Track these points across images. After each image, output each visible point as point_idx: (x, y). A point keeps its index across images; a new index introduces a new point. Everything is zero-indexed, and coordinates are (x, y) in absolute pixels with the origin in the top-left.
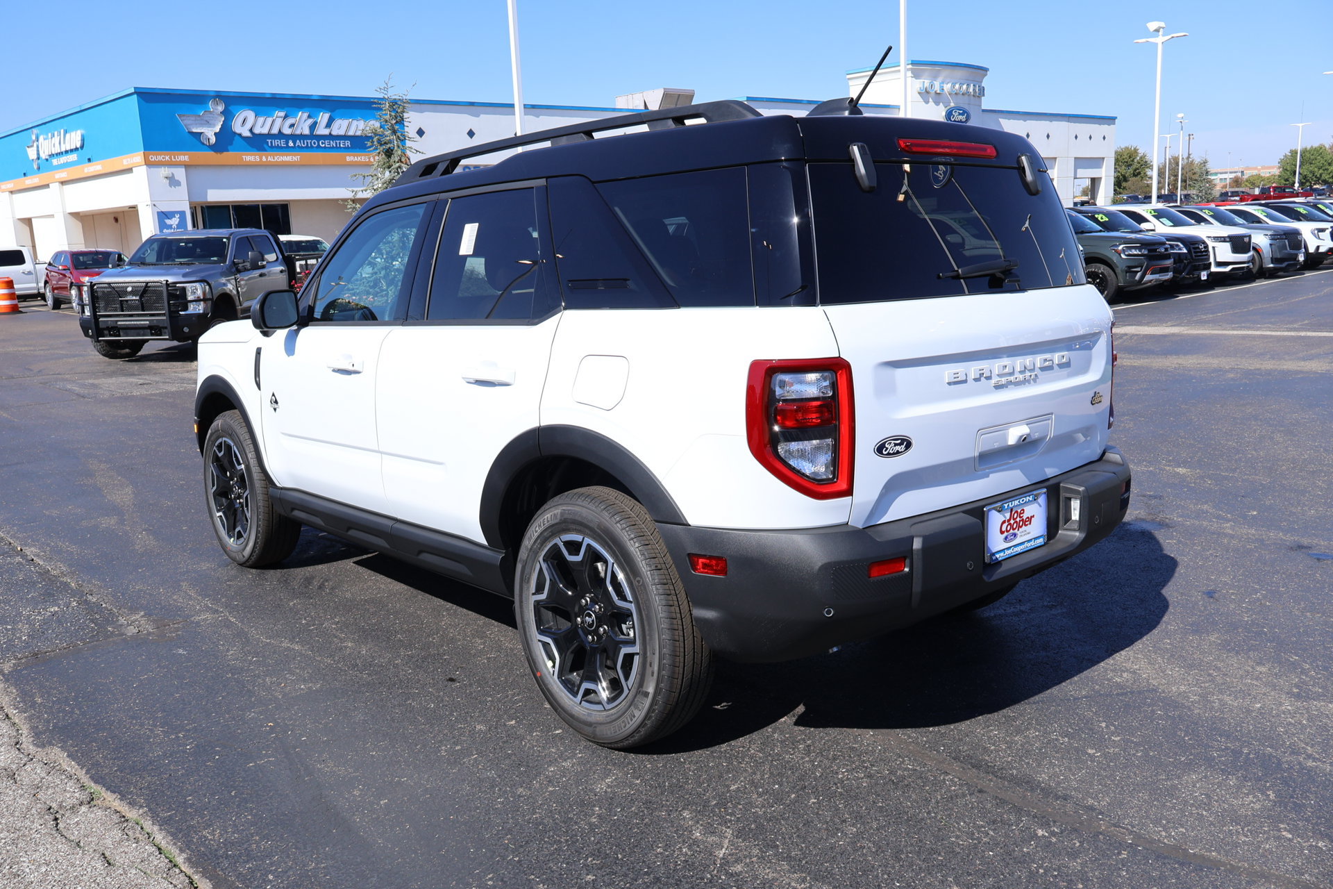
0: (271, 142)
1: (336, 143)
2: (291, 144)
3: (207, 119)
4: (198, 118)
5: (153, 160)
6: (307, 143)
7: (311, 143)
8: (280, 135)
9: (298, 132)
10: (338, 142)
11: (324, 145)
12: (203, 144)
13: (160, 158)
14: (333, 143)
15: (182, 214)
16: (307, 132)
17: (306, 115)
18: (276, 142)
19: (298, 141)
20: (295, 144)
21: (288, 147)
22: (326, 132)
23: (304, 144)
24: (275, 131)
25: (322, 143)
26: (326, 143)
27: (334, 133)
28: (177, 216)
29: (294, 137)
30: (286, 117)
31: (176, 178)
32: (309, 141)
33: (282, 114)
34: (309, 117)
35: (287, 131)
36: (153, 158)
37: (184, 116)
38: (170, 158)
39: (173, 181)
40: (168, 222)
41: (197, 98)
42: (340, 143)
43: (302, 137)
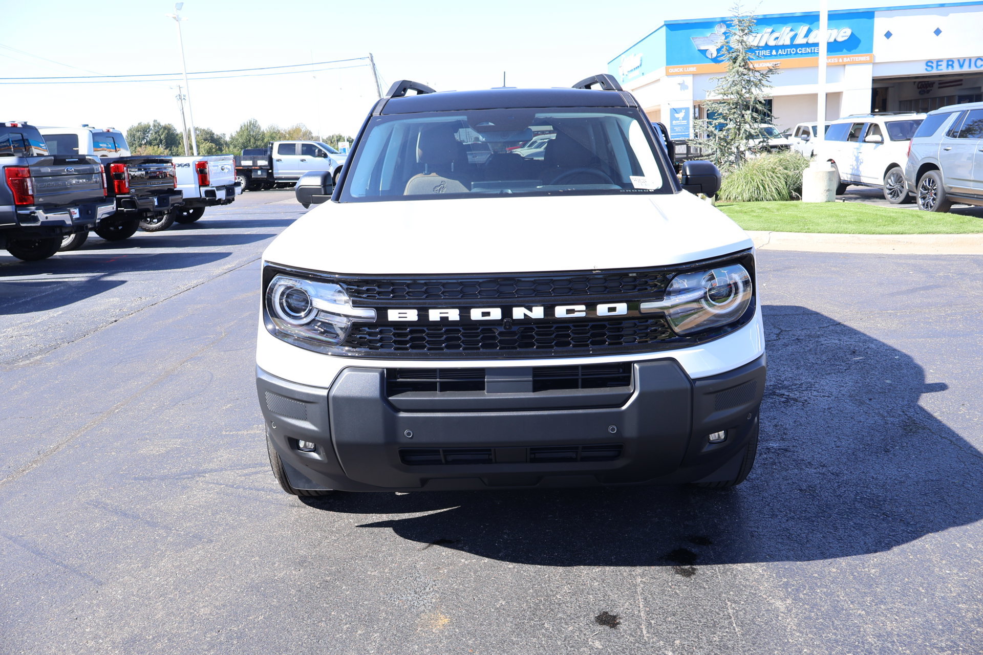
0: (759, 53)
1: (811, 49)
2: (774, 52)
3: (712, 39)
4: (706, 39)
5: (671, 72)
6: (787, 51)
7: (790, 51)
8: (767, 47)
9: (781, 43)
10: (813, 48)
11: (801, 52)
12: (707, 58)
13: (676, 70)
14: (808, 50)
15: (687, 109)
16: (788, 42)
17: (789, 29)
18: (763, 52)
19: (780, 50)
20: (777, 53)
21: (771, 55)
22: (804, 41)
23: (785, 52)
24: (762, 44)
25: (800, 50)
26: (803, 50)
27: (810, 42)
28: (684, 111)
29: (777, 48)
30: (773, 32)
31: (686, 84)
32: (789, 50)
33: (770, 30)
34: (791, 30)
35: (772, 43)
36: (671, 71)
37: (696, 38)
38: (683, 70)
39: (683, 86)
40: (677, 115)
41: (706, 25)
42: (814, 49)
43: (784, 47)
